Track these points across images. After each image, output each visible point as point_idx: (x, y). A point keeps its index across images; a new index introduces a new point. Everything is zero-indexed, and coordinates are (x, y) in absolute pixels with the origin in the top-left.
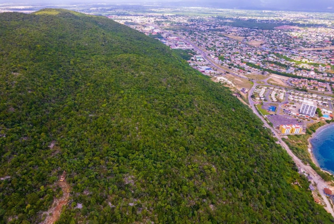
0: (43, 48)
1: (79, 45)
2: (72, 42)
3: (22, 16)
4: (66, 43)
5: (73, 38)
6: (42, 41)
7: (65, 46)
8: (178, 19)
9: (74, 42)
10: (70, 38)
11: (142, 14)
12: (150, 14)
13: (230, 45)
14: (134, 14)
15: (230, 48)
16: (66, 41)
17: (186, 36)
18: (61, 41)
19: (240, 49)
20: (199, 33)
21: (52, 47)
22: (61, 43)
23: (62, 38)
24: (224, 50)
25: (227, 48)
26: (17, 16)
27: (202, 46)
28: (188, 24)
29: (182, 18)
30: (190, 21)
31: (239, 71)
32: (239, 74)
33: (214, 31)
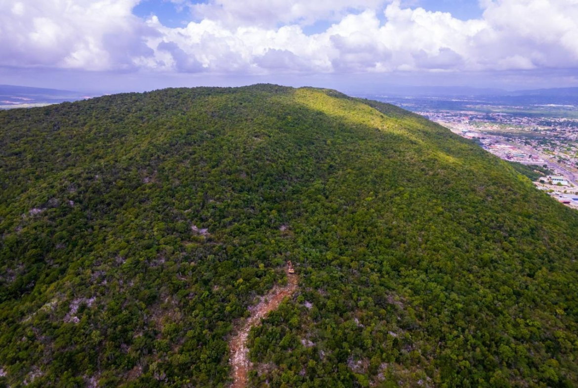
3: (276, 88)
8: (517, 120)
11: (448, 111)
12: (462, 112)
16: (325, 118)
21: (305, 122)
22: (319, 119)
26: (270, 87)
28: (540, 128)
29: (526, 120)
30: (544, 125)
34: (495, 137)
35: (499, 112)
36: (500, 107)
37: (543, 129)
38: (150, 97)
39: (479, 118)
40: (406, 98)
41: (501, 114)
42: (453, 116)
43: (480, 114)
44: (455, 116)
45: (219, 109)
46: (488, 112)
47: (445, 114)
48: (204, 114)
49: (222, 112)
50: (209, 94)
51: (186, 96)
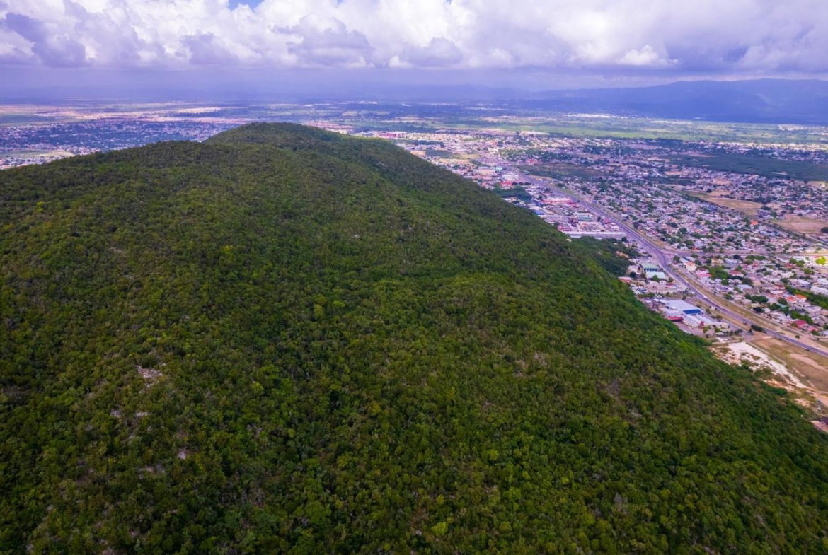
0: (239, 256)
1: (337, 238)
2: (316, 229)
4: (300, 232)
5: (321, 215)
6: (238, 230)
7: (298, 243)
9: (322, 230)
10: (312, 216)
13: (726, 230)
15: (729, 240)
16: (302, 226)
17: (591, 194)
18: (288, 227)
19: (762, 243)
20: (625, 187)
22: (288, 233)
23: (290, 217)
24: (714, 244)
25: (721, 237)
27: (648, 229)
31: (794, 325)
32: (798, 337)
33: (665, 183)
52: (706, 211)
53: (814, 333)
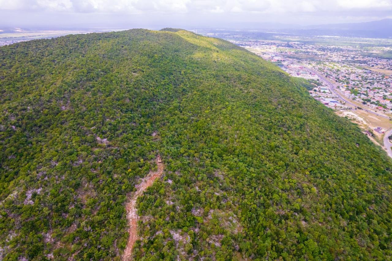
0: (159, 58)
1: (192, 59)
2: (185, 56)
4: (180, 56)
5: (187, 53)
6: (160, 51)
7: (179, 59)
8: (306, 47)
9: (187, 57)
10: (185, 52)
11: (263, 41)
12: (272, 41)
13: (370, 79)
14: (255, 40)
15: (369, 83)
16: (180, 54)
18: (176, 54)
21: (167, 58)
22: (176, 55)
23: (177, 52)
24: (360, 83)
25: (366, 81)
26: (142, 32)
28: (318, 53)
29: (311, 47)
30: (321, 51)
31: (377, 108)
32: (376, 111)
33: (351, 63)
34: (291, 59)
35: (295, 41)
36: (297, 37)
37: (320, 54)
38: (57, 43)
39: (282, 46)
40: (237, 31)
41: (296, 43)
42: (266, 44)
43: (284, 43)
44: (268, 44)
45: (108, 52)
46: (289, 41)
47: (262, 43)
48: (98, 56)
49: (110, 54)
50: (100, 39)
51: (83, 41)
52: (366, 73)
53: (384, 111)
